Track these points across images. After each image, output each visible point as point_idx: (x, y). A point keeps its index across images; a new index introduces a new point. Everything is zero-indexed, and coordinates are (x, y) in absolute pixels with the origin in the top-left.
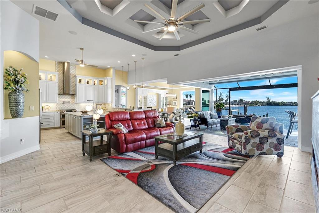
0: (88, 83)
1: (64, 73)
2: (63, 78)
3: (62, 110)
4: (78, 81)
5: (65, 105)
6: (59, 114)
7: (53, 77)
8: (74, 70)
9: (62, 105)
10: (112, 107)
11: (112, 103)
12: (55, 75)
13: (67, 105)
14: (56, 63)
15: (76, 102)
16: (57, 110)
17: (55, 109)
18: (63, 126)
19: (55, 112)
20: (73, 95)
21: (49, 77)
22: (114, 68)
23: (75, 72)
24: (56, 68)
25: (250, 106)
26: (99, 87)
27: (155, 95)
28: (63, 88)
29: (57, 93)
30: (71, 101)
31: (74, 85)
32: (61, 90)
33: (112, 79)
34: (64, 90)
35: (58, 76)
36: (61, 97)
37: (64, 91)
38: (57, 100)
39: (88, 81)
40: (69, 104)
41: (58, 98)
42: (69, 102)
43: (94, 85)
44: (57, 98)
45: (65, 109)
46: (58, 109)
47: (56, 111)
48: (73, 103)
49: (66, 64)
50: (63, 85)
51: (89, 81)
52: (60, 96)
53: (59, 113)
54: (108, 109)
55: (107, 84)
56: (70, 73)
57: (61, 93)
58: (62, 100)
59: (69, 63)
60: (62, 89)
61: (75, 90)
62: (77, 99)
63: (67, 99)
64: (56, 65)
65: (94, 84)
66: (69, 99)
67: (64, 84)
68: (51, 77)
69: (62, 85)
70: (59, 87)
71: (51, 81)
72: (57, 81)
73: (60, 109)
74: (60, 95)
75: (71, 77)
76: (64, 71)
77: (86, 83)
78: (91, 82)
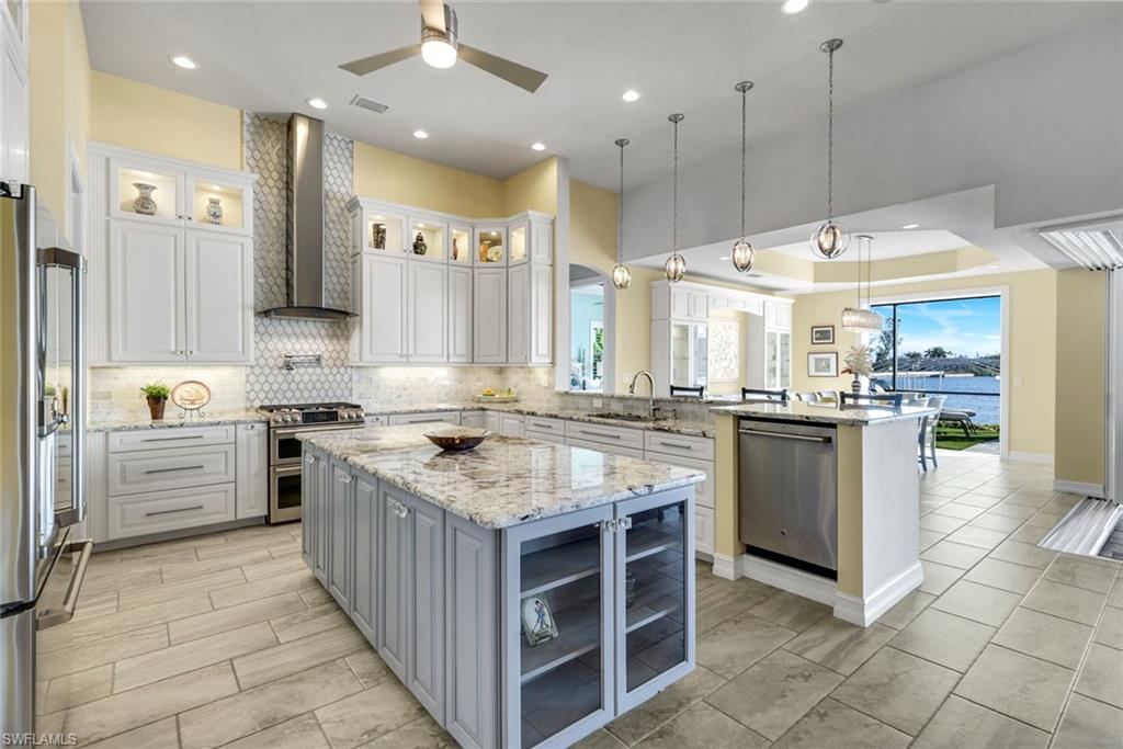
0: (419, 247)
1: (288, 186)
2: (281, 217)
3: (278, 408)
4: (369, 235)
5: (297, 379)
6: (259, 435)
7: (224, 204)
8: (347, 168)
9: (280, 378)
10: (551, 386)
11: (553, 363)
12: (237, 197)
13: (306, 378)
14: (247, 120)
15: (354, 359)
16: (247, 410)
17: (242, 404)
18: (289, 513)
19: (235, 423)
20: (340, 317)
21: (202, 204)
22: (564, 161)
23: (351, 182)
24: (247, 153)
25: (976, 375)
26: (476, 271)
27: (734, 324)
28: (283, 273)
29: (250, 300)
30: (326, 355)
31: (345, 258)
32: (275, 289)
33: (553, 223)
34: (289, 285)
35: (256, 199)
36: (271, 330)
37: (289, 295)
38: (252, 345)
39: (420, 239)
40: (318, 370)
41: (256, 332)
42: (318, 359)
43: (452, 261)
44: (252, 337)
45: (293, 402)
46: (257, 404)
47: (242, 416)
48: (342, 363)
49: (302, 131)
50: (283, 257)
51: (426, 241)
52: (266, 321)
53: (263, 427)
54: (524, 397)
55: (528, 255)
56: (326, 186)
57: (275, 305)
58: (280, 346)
59: (316, 124)
60: (281, 282)
61: (352, 290)
62: (361, 342)
63: (305, 340)
64: (247, 136)
65: (451, 254)
66: (319, 341)
67: (289, 252)
68: (214, 203)
69: (276, 258)
70: (262, 269)
71: (217, 227)
72: (250, 230)
73: (267, 403)
74: (266, 313)
75: (331, 209)
76: (289, 170)
77: (412, 249)
78: (436, 246)
